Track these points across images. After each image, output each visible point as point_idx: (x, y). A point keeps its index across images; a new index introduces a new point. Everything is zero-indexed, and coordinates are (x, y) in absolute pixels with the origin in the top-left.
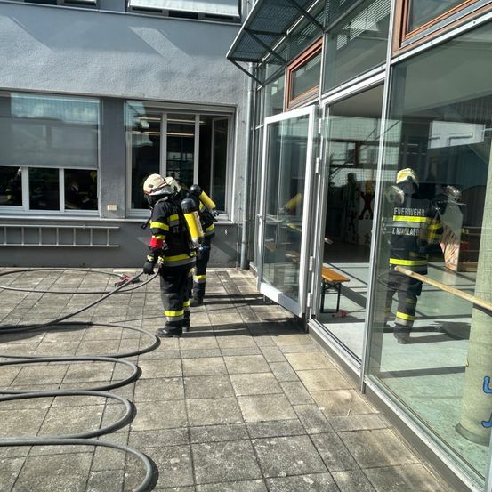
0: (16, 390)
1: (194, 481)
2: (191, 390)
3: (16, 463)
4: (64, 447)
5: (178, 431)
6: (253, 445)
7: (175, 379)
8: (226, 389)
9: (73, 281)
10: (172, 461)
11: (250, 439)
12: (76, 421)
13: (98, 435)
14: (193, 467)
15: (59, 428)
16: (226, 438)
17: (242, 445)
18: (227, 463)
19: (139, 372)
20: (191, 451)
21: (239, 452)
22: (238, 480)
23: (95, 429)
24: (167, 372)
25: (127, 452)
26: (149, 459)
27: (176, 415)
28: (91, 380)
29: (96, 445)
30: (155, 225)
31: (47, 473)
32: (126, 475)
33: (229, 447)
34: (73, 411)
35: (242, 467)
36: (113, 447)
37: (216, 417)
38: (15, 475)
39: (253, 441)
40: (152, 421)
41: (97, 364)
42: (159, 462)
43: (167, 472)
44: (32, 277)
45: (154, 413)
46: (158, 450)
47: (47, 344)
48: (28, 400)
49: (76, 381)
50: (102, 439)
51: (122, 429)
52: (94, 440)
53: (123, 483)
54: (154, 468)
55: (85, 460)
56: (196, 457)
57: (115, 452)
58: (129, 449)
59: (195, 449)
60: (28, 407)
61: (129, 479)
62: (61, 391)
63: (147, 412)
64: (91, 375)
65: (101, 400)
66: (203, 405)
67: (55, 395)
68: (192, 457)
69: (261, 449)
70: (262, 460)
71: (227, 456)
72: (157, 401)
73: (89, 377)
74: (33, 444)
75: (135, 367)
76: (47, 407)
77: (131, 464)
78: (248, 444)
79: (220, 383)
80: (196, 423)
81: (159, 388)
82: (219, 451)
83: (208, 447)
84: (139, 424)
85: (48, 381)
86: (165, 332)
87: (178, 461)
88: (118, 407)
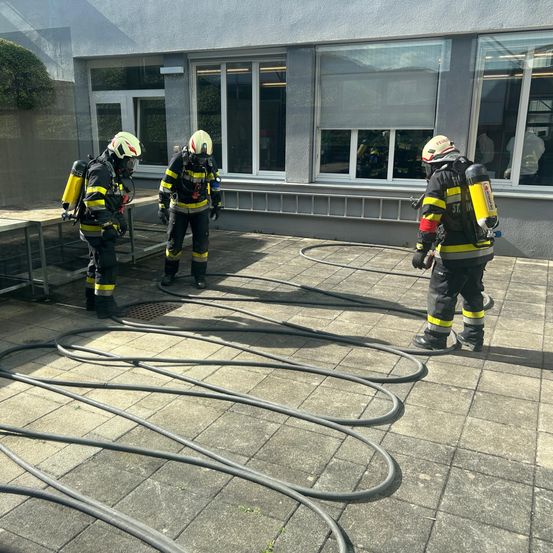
0: (295, 361)
1: (438, 506)
2: (479, 408)
3: (272, 427)
4: (318, 426)
5: (442, 447)
6: (534, 494)
7: (464, 391)
8: (528, 419)
9: (390, 261)
10: (422, 476)
11: (534, 486)
12: (338, 405)
13: (353, 424)
14: (443, 491)
15: (318, 408)
16: (499, 474)
17: (518, 488)
18: (488, 501)
19: (424, 371)
20: (449, 473)
21: (511, 495)
22: (493, 525)
23: (353, 417)
24: (458, 381)
25: (376, 451)
26: (397, 467)
27: (448, 429)
28: (368, 368)
29: (348, 434)
30: (429, 201)
31: (293, 444)
32: (366, 473)
33: (499, 485)
34: (339, 396)
35: (506, 513)
36: (363, 441)
37: (498, 446)
38: (267, 437)
39: (537, 490)
40: (417, 428)
41: (381, 353)
42: (406, 472)
43: (411, 486)
45: (423, 421)
46: (411, 460)
48: (302, 373)
49: (356, 366)
50: (357, 431)
51: (381, 427)
52: (348, 429)
53: (360, 480)
54: (398, 476)
55: (332, 444)
56: (451, 481)
57: (364, 447)
58: (380, 450)
59: (455, 473)
60: (300, 379)
61: (367, 478)
62: (336, 372)
63: (415, 417)
64: (370, 363)
65: (370, 392)
66: (488, 429)
67: (327, 375)
68: (447, 480)
69: (542, 502)
70: (539, 516)
71: (493, 494)
72: (431, 409)
73: (367, 365)
74: (291, 415)
75: (420, 366)
76: (317, 384)
77: (376, 465)
78: (527, 490)
79: (522, 410)
80: (467, 446)
81: (440, 396)
82: (484, 486)
83: (472, 476)
84: (400, 427)
85: (327, 359)
86: (423, 341)
87: (428, 478)
88: (386, 403)
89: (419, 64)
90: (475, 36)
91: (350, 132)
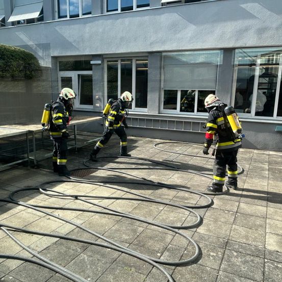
0: (151, 198)
1: (220, 268)
2: (238, 221)
3: (141, 229)
4: (162, 229)
5: (221, 239)
6: (265, 263)
7: (231, 212)
8: (261, 226)
9: (196, 150)
10: (212, 254)
11: (264, 258)
12: (171, 219)
13: (179, 228)
14: (222, 261)
15: (163, 220)
16: (248, 252)
17: (257, 259)
18: (243, 266)
19: (212, 203)
20: (224, 252)
21: (254, 263)
22: (246, 278)
23: (179, 225)
24: (228, 208)
25: (190, 241)
26: (200, 249)
27: (224, 231)
28: (186, 201)
29: (176, 233)
30: (209, 125)
31: (151, 238)
32: (185, 252)
33: (248, 258)
34: (172, 214)
35: (251, 272)
36: (183, 236)
37: (247, 239)
38: (138, 234)
39: (266, 260)
40: (209, 230)
41: (192, 194)
42: (204, 252)
43: (206, 258)
44: (176, 146)
45: (212, 227)
46: (206, 246)
47: (172, 180)
48: (155, 203)
49: (179, 200)
50: (181, 231)
51: (192, 230)
52: (176, 230)
53: (182, 255)
54: (200, 254)
55: (169, 238)
56: (226, 256)
57: (184, 239)
58: (191, 240)
59: (227, 252)
60: (154, 207)
61: (186, 254)
62: (171, 203)
63: (208, 225)
64: (187, 199)
65: (187, 213)
66: (242, 231)
67: (167, 204)
68: (223, 256)
69: (269, 266)
70: (267, 273)
71: (245, 262)
72: (216, 221)
73: (186, 200)
74: (149, 224)
75: (211, 201)
76: (162, 209)
77: (190, 248)
78: (261, 260)
79: (259, 222)
80: (233, 239)
81: (220, 215)
82: (241, 258)
83: (235, 254)
84: (201, 230)
85: (166, 197)
86: (212, 188)
87: (215, 255)
88: (194, 218)
89: (208, 60)
90: (234, 49)
91: (177, 91)
